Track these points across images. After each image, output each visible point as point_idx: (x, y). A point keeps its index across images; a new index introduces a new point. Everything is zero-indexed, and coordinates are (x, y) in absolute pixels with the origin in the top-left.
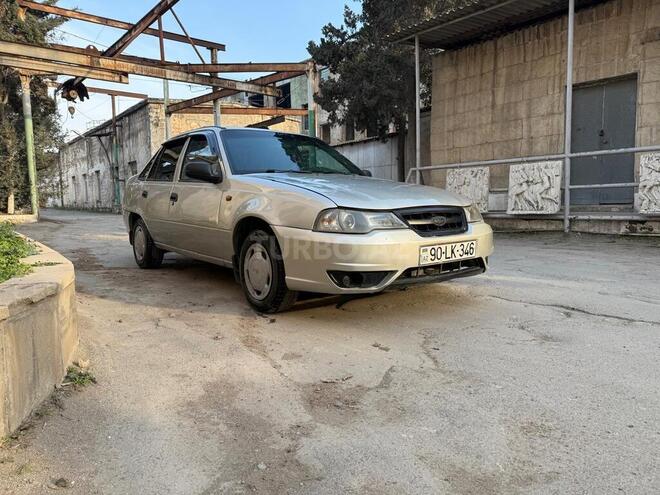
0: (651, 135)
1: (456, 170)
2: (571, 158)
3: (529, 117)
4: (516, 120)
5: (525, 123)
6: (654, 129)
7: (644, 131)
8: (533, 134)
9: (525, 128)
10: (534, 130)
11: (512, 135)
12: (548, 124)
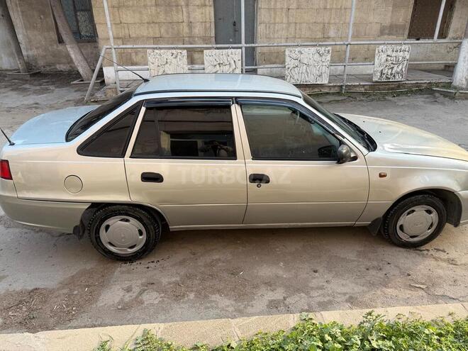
0: (266, 29)
1: (156, 51)
2: (246, 47)
3: (187, 5)
4: (177, 6)
5: (184, 10)
6: (268, 25)
7: (263, 26)
8: (191, 20)
9: (185, 13)
10: (192, 15)
11: (175, 19)
12: (202, 13)
